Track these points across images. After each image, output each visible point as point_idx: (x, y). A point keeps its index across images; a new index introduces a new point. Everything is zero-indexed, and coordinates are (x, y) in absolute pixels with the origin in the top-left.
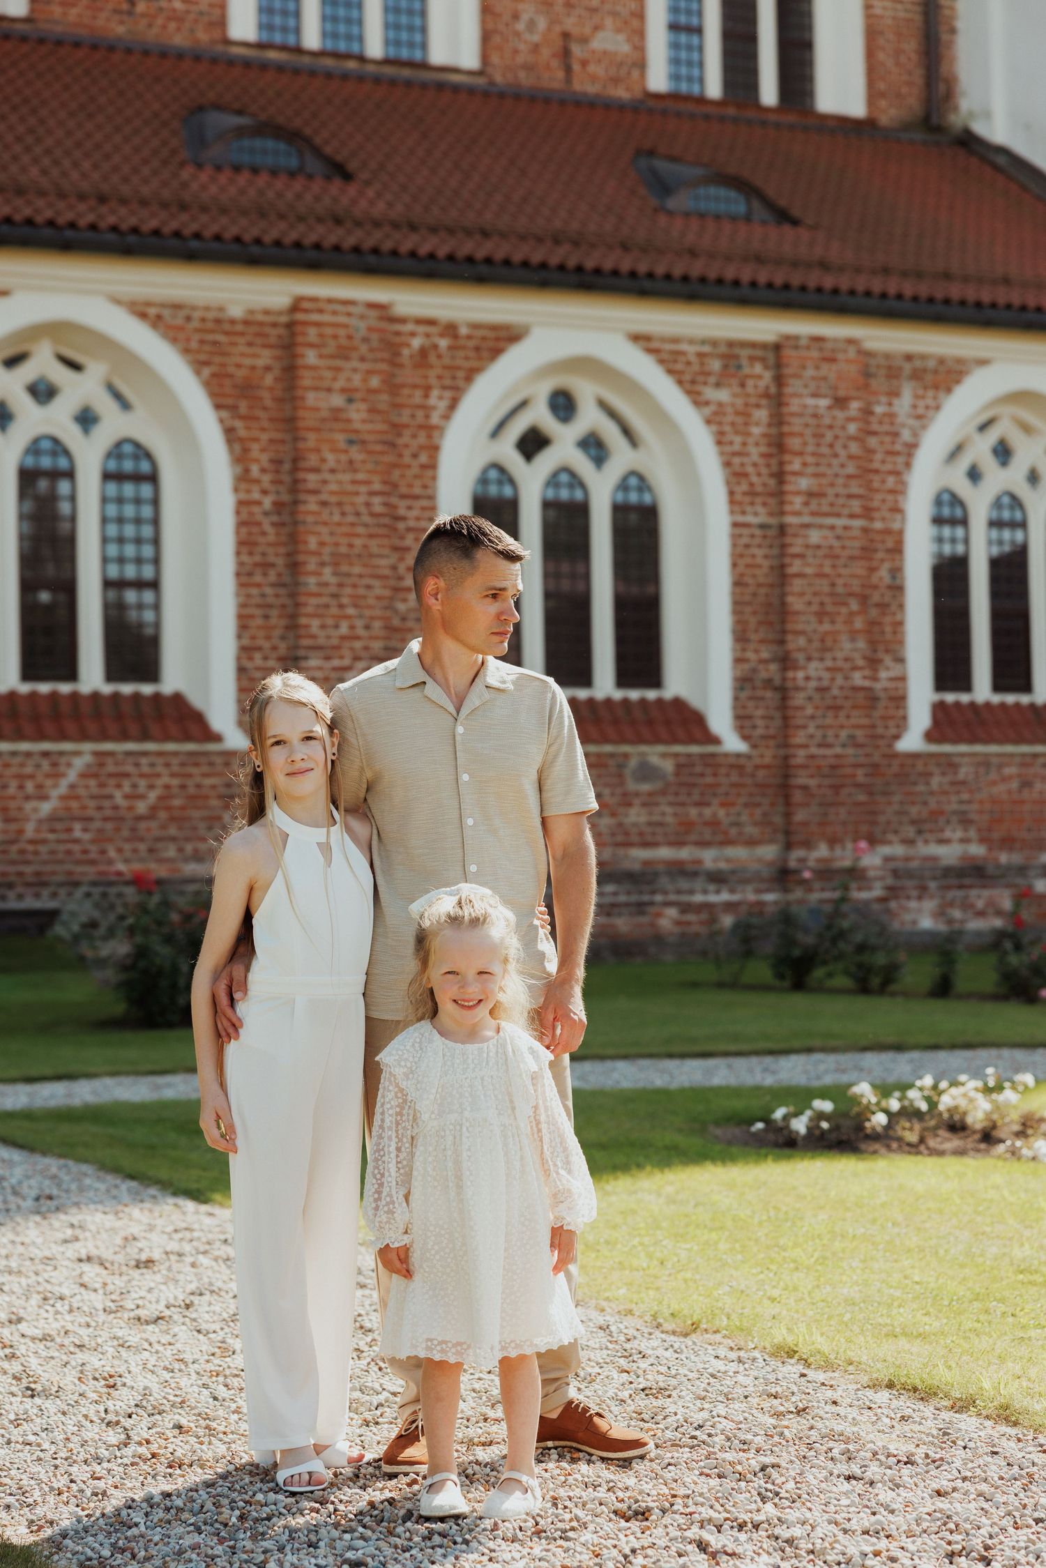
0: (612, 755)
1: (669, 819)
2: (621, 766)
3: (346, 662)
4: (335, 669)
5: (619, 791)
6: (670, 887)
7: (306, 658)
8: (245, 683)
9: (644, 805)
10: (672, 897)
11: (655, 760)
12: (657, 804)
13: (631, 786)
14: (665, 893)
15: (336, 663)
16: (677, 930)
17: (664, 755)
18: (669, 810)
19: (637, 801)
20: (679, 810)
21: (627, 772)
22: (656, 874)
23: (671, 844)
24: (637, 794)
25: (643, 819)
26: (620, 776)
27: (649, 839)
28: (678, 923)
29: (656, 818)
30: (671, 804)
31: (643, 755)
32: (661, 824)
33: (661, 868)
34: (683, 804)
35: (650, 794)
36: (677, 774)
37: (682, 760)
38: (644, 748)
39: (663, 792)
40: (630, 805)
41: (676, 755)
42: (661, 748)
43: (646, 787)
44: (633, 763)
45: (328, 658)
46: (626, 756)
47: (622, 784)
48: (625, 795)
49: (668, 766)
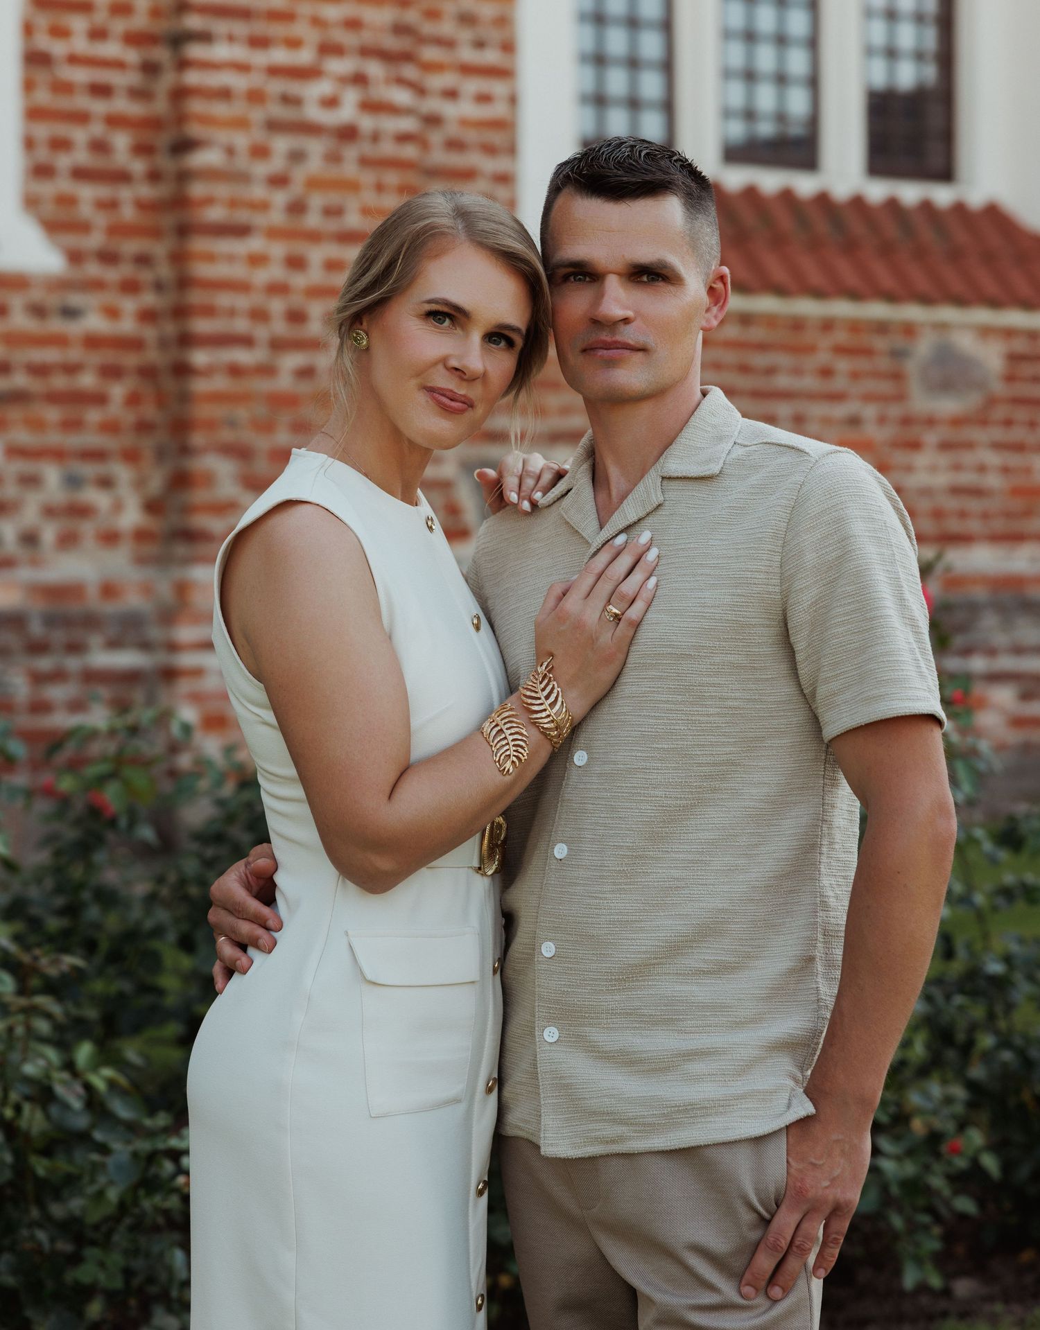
0: (882, 328)
1: (993, 481)
2: (898, 354)
3: (305, 57)
4: (275, 71)
5: (894, 411)
6: (1000, 639)
7: (205, 37)
8: (43, 97)
9: (945, 446)
10: (1006, 663)
11: (966, 342)
12: (969, 445)
13: (921, 402)
14: (992, 652)
15: (280, 56)
16: (1013, 737)
17: (985, 332)
18: (992, 458)
19: (931, 438)
20: (1014, 460)
21: (912, 367)
22: (974, 608)
23: (997, 538)
24: (931, 422)
25: (942, 480)
26: (897, 376)
27: (954, 525)
28: (1018, 722)
29: (967, 478)
30: (998, 446)
31: (942, 327)
32: (976, 492)
33: (980, 593)
34: (1019, 448)
35: (957, 422)
36: (1010, 378)
37: (1020, 346)
38: (947, 313)
39: (981, 419)
40: (915, 445)
41: (1009, 333)
42: (982, 315)
43: (948, 406)
44: (924, 347)
45: (259, 42)
46: (909, 330)
47: (900, 397)
48: (906, 421)
49: (992, 357)
